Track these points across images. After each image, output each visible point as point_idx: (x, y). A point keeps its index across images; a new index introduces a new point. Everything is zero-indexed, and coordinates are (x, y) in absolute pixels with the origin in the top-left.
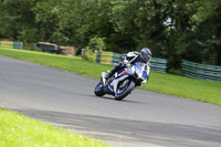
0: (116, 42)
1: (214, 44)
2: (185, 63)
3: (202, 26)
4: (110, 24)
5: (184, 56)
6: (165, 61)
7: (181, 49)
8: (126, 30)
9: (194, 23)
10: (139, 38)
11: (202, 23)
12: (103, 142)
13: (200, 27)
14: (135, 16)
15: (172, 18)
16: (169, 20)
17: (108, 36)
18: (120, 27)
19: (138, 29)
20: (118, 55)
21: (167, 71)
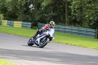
0: (9, 16)
1: (52, 15)
2: (39, 24)
3: (46, 8)
4: (6, 8)
5: (39, 21)
6: (30, 24)
7: (37, 18)
8: (13, 10)
9: (43, 7)
10: (19, 14)
11: (46, 6)
12: (4, 60)
13: (45, 8)
14: (17, 4)
15: (33, 4)
16: (32, 5)
17: (4, 13)
18: (10, 9)
19: (18, 10)
20: (9, 22)
21: (32, 28)
